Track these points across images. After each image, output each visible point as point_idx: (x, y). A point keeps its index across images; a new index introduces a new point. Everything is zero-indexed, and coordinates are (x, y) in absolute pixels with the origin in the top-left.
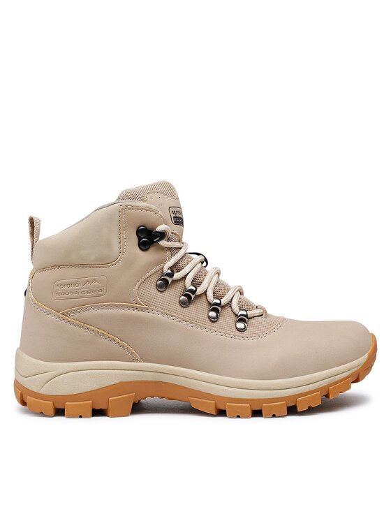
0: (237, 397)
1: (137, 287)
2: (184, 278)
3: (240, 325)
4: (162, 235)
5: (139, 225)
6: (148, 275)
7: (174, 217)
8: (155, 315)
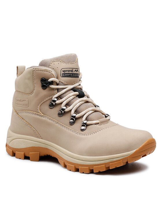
0: (70, 161)
1: (39, 105)
2: (61, 103)
3: (83, 128)
4: (52, 83)
5: (42, 77)
6: (45, 100)
7: (63, 74)
8: (46, 119)
